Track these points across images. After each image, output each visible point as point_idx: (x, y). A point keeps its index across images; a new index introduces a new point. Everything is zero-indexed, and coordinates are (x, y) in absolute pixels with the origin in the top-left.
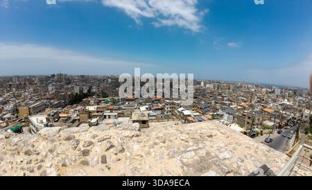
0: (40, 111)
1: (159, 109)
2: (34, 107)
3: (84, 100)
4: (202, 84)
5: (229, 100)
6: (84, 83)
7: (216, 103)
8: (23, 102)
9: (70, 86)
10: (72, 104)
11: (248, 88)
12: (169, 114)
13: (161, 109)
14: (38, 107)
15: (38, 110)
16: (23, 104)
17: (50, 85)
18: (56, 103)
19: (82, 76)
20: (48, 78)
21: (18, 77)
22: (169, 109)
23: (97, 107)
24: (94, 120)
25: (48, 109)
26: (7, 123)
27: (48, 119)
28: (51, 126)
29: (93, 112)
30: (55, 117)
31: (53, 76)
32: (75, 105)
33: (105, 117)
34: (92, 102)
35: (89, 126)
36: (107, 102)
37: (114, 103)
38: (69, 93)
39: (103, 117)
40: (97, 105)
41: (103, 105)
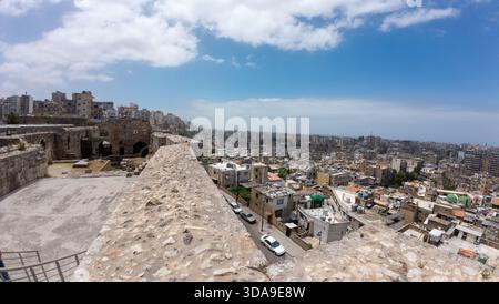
0: (342, 184)
2: (336, 177)
3: (407, 183)
6: (409, 155)
8: (322, 166)
9: (384, 156)
10: (386, 186)
15: (342, 182)
16: (323, 169)
17: (357, 151)
18: (363, 177)
19: (407, 143)
20: (354, 141)
23: (433, 204)
24: (436, 232)
25: (351, 184)
26: (301, 185)
27: (357, 201)
28: (361, 212)
29: (427, 213)
30: (369, 202)
31: (362, 139)
32: (391, 189)
33: (456, 233)
34: (422, 191)
35: (425, 240)
36: (452, 201)
37: (467, 206)
38: (384, 168)
39: (451, 231)
40: (433, 200)
41: (443, 202)
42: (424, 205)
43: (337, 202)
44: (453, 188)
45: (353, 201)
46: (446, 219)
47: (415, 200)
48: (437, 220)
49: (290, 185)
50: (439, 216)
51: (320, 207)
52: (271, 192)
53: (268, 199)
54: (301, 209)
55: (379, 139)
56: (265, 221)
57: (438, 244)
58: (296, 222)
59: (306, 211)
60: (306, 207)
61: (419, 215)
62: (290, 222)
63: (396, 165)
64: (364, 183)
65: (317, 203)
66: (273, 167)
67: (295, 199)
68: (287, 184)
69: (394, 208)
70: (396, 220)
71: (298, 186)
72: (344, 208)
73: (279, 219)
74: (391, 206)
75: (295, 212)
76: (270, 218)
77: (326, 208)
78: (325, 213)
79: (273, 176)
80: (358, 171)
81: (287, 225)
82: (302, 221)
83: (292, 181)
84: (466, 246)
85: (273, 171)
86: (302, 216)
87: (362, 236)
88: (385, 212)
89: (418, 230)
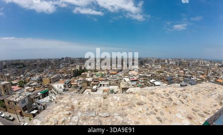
0: (57, 81)
1: (134, 81)
2: (53, 78)
3: (83, 74)
4: (166, 61)
5: (189, 74)
6: (82, 63)
7: (179, 76)
8: (45, 75)
9: (73, 65)
10: (76, 76)
11: (204, 64)
12: (142, 84)
13: (136, 81)
14: (55, 78)
15: (56, 80)
16: (45, 76)
17: (61, 64)
18: (66, 75)
19: (81, 58)
20: (60, 60)
21: (41, 60)
22: (143, 81)
23: (92, 78)
24: (94, 87)
25: (61, 80)
26: (34, 88)
27: (65, 86)
28: (67, 90)
29: (91, 82)
30: (69, 85)
31: (63, 59)
32: (77, 77)
33: (101, 85)
34: (88, 75)
35: (92, 91)
36: (98, 76)
37: (103, 76)
38: (73, 69)
39: (99, 85)
40: (92, 77)
41: (95, 77)
42: (89, 79)
43: (55, 90)
44: (97, 72)
45: (63, 87)
46: (97, 82)
47: (86, 79)
48: (94, 83)
49: (28, 90)
50: (94, 82)
51: (48, 95)
52: (16, 98)
53: (16, 103)
54: (37, 101)
55: (70, 58)
56: (19, 116)
57: (96, 91)
58: (37, 109)
59: (40, 101)
60: (40, 99)
61: (88, 83)
62: (33, 110)
63: (78, 68)
64: (66, 78)
65: (45, 94)
66: (14, 82)
67: (32, 97)
68: (25, 90)
69: (80, 84)
70: (81, 88)
71: (33, 89)
72: (59, 92)
73: (26, 111)
74: (78, 84)
75: (34, 104)
76: (21, 114)
77: (51, 95)
78: (51, 97)
79: (16, 88)
80: (62, 73)
81: (32, 112)
82: (39, 107)
83: (28, 88)
84: (105, 88)
85: (15, 85)
86: (39, 104)
87: (56, 103)
88: (76, 87)
89: (89, 88)
